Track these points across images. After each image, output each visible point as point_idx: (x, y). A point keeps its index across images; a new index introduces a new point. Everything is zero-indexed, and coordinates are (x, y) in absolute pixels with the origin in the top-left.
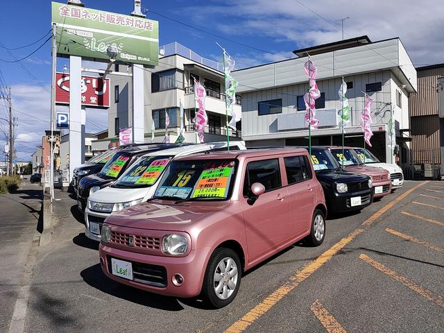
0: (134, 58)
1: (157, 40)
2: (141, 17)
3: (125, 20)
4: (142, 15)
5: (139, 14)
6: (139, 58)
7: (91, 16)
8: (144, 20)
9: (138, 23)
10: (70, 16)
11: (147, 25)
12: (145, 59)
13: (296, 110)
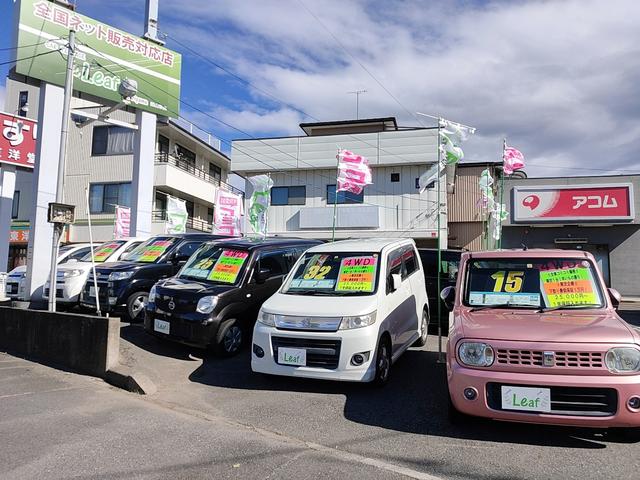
0: (145, 102)
1: (178, 82)
2: (158, 43)
3: (134, 43)
4: (157, 40)
5: (154, 39)
6: (153, 104)
7: (84, 28)
8: (162, 50)
9: (153, 51)
10: (52, 21)
11: (166, 56)
12: (160, 107)
13: (325, 201)
